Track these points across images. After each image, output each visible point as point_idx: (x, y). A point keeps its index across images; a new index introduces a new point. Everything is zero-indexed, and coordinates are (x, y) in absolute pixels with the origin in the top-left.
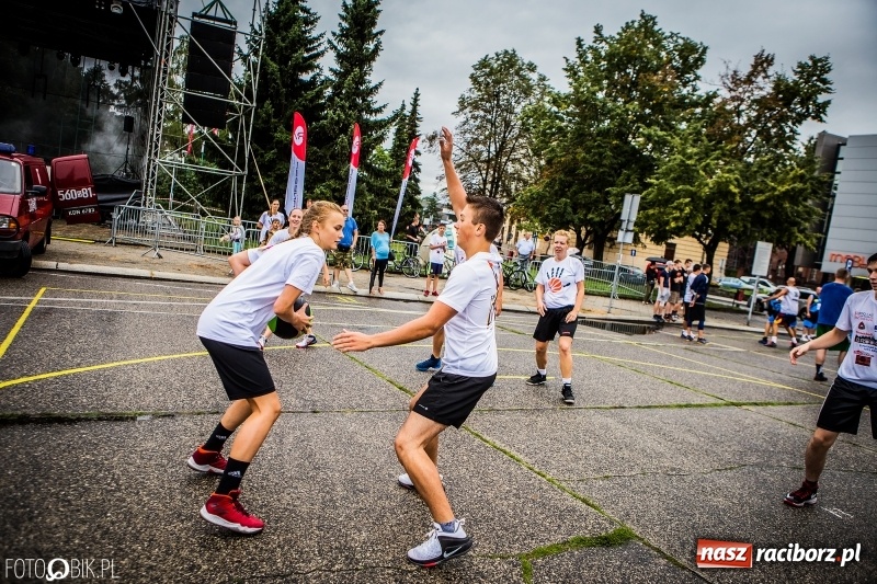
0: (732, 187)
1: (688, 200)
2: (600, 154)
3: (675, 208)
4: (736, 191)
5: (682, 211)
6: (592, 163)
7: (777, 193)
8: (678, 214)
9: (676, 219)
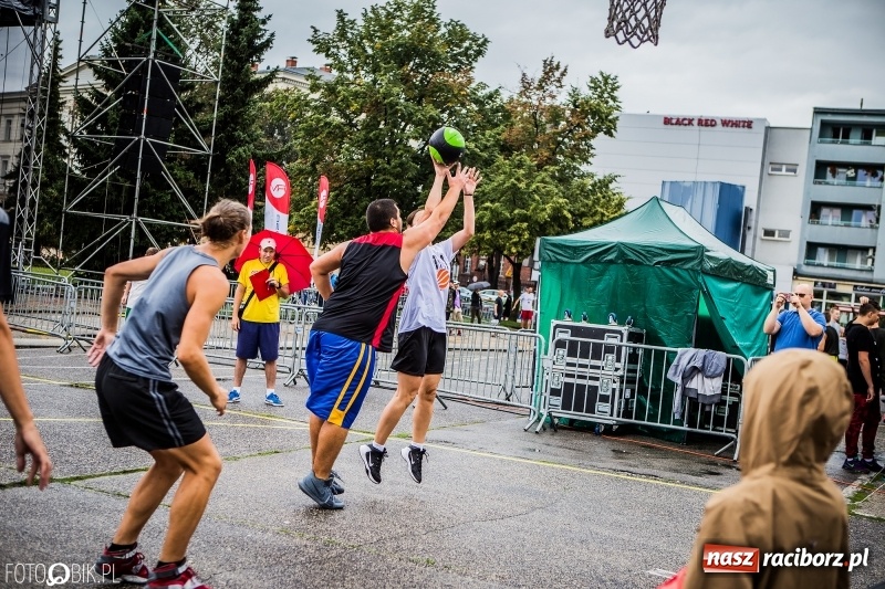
0: (565, 212)
1: (525, 225)
2: (401, 165)
3: (513, 233)
4: (569, 216)
5: (520, 235)
6: (391, 174)
7: (605, 219)
8: (516, 239)
9: (515, 244)
